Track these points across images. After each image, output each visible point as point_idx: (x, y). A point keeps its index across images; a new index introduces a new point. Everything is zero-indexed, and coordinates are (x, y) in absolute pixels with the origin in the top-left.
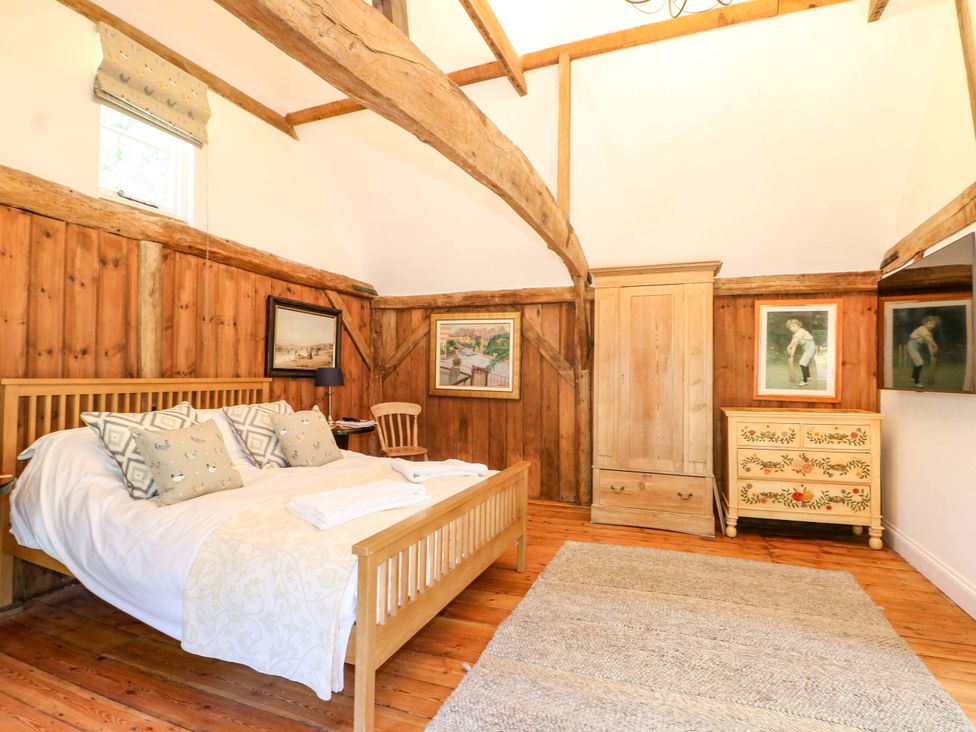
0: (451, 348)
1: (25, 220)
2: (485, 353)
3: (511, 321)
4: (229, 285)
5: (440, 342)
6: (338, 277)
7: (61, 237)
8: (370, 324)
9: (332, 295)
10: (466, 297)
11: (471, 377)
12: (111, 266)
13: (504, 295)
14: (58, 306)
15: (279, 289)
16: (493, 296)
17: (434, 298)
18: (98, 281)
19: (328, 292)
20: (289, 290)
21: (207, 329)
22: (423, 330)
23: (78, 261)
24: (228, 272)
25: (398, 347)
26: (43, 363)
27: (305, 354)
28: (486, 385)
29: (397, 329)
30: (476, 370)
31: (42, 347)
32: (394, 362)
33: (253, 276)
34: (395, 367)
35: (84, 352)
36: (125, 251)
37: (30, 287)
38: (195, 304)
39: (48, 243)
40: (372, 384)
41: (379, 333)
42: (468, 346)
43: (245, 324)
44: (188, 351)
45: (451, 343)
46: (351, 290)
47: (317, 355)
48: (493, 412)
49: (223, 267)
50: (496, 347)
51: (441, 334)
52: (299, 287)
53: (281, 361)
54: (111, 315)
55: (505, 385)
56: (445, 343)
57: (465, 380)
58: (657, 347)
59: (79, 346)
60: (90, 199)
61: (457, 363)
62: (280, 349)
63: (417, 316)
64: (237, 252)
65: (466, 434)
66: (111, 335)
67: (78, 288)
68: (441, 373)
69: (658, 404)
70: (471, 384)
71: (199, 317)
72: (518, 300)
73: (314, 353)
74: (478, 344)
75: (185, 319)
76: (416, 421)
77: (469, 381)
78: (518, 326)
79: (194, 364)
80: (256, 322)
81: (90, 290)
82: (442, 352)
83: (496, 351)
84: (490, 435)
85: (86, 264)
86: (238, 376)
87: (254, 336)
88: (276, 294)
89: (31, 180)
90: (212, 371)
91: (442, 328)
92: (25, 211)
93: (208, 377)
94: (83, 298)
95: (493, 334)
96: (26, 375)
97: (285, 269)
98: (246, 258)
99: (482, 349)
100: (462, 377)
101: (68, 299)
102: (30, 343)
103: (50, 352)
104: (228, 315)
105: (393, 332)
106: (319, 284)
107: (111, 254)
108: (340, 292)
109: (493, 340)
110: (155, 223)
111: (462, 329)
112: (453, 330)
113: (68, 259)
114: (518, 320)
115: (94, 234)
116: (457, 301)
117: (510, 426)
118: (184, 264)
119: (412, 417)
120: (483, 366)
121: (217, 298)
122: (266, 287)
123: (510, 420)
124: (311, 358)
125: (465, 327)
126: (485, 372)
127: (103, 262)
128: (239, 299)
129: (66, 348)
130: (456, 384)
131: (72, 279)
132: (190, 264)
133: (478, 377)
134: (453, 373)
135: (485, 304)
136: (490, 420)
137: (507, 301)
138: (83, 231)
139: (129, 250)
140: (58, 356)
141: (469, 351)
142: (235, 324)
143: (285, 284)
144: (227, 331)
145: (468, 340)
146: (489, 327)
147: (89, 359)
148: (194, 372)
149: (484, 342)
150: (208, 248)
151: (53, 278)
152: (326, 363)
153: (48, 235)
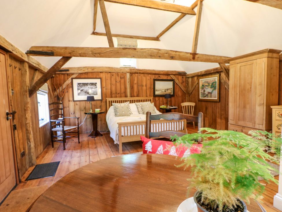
0: (203, 87)
1: (109, 74)
2: (211, 88)
3: (217, 77)
4: (144, 78)
5: (200, 85)
6: (173, 71)
7: (114, 75)
8: (185, 82)
9: (172, 76)
10: (206, 71)
11: (208, 95)
12: (122, 78)
13: (214, 70)
14: (115, 87)
15: (157, 77)
16: (211, 70)
17: (198, 73)
18: (120, 81)
19: (171, 75)
20: (159, 77)
21: (140, 88)
22: (197, 82)
23: (117, 79)
24: (144, 75)
25: (192, 87)
26: (113, 95)
27: (164, 91)
28: (211, 97)
29: (192, 82)
30: (209, 93)
31: (113, 93)
32: (191, 91)
33: (150, 75)
34: (191, 93)
35: (119, 94)
36: (124, 75)
37: (111, 84)
38: (138, 83)
39: (113, 77)
40: (186, 98)
41: (188, 84)
42: (207, 86)
43: (148, 86)
44: (136, 92)
45: (203, 85)
46: (178, 74)
47: (167, 91)
48: (213, 105)
49: (143, 75)
50: (213, 86)
51: (201, 83)
52: (162, 76)
53: (157, 93)
54: (123, 87)
55: (216, 97)
56: (201, 85)
57: (206, 96)
58: (248, 83)
59: (118, 92)
60: (118, 68)
61: (204, 91)
62: (157, 90)
63: (196, 78)
64: (145, 71)
65: (207, 112)
66: (123, 90)
67: (117, 83)
68: (201, 94)
69: (248, 103)
70: (208, 97)
71: (138, 86)
72: (218, 71)
73: (166, 91)
74: (209, 85)
75: (135, 87)
76: (193, 107)
77: (207, 96)
78: (219, 79)
79: (138, 95)
80: (151, 85)
81: (119, 83)
82: (201, 88)
83: (213, 87)
84: (212, 112)
85: (118, 79)
86: (147, 96)
87: (150, 88)
88: (156, 78)
89: (109, 68)
90: (141, 96)
91: (201, 81)
92: (109, 72)
93: (140, 97)
94: (118, 85)
95: (212, 82)
96: (111, 97)
97: (157, 72)
98: (147, 72)
99: (210, 86)
100: (205, 95)
101: (116, 85)
102: (111, 93)
103: (114, 94)
104: (144, 84)
105: (191, 83)
106: (167, 74)
107: (122, 76)
108: (174, 75)
109: (213, 84)
110: (128, 69)
111: (205, 81)
112: (203, 82)
113: (116, 79)
114: (219, 77)
115: (119, 74)
116: (203, 73)
117: (217, 110)
118: (135, 76)
119: (193, 106)
120: (210, 92)
121: (142, 81)
122: (153, 77)
123: (217, 108)
124: (165, 92)
125: (206, 80)
126: (211, 93)
127: (121, 78)
128: (146, 81)
129: (116, 93)
130: (204, 97)
131: (116, 82)
132: (136, 75)
133: (209, 95)
134: (204, 94)
135: (210, 73)
136: (212, 108)
137: (215, 71)
138: (117, 74)
139: (125, 75)
140: (115, 94)
141: (207, 87)
142: (146, 86)
143: (158, 76)
144: (144, 88)
145: (207, 84)
146: (212, 80)
147: (120, 94)
148: (138, 96)
149: (210, 85)
150: (138, 72)
151: (114, 82)
152: (170, 93)
153: (113, 75)
